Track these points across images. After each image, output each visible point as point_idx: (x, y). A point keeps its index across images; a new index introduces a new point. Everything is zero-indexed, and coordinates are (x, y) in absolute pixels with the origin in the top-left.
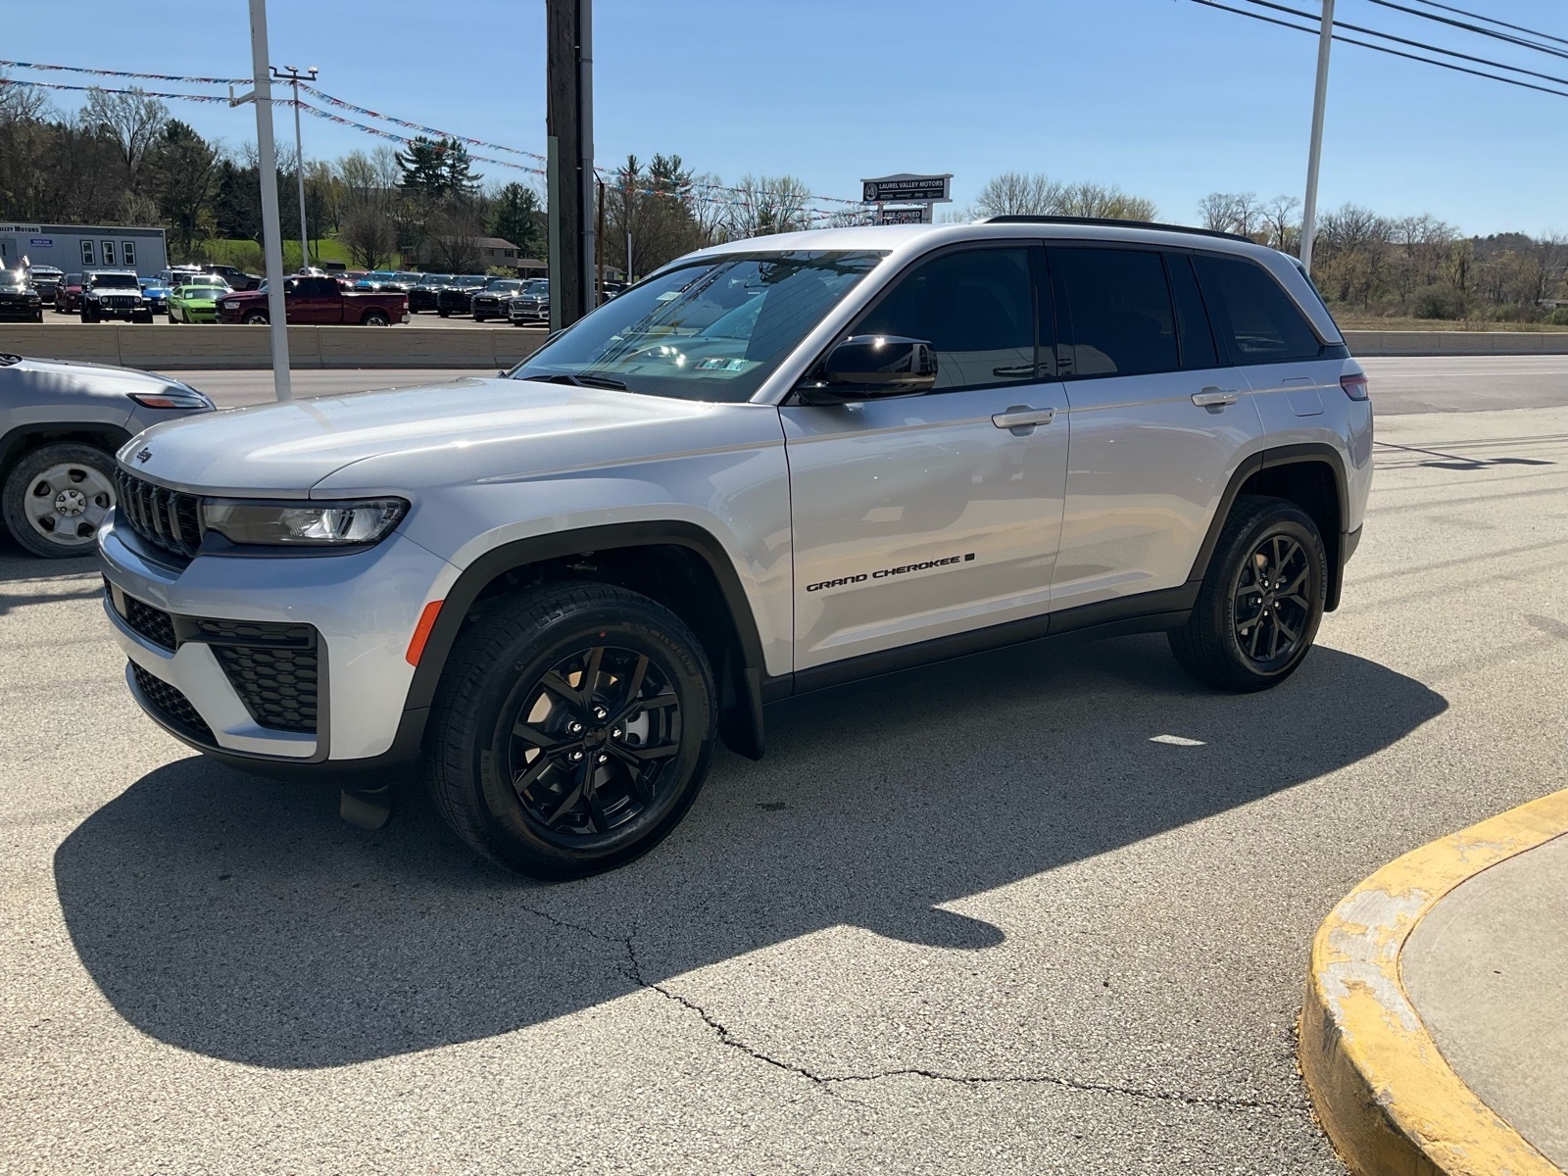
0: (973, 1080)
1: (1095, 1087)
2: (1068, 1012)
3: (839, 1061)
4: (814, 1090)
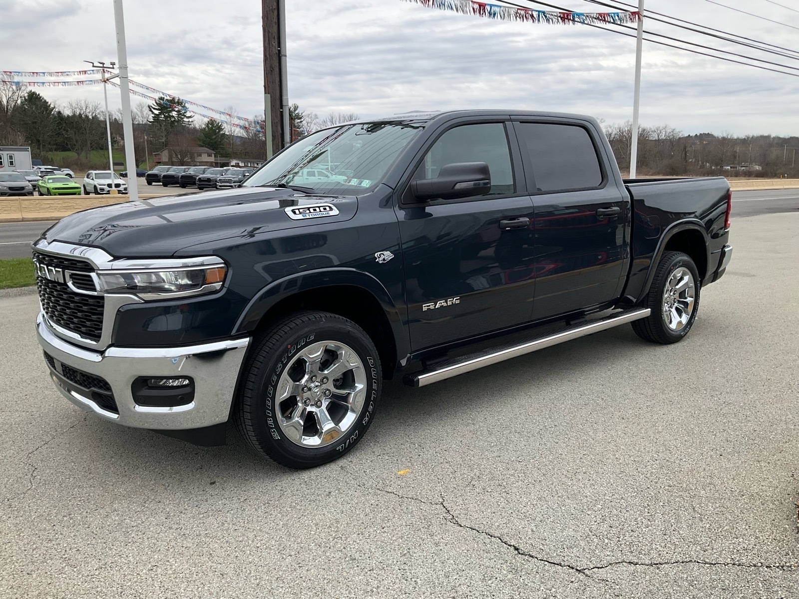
0: (656, 564)
1: (718, 564)
2: (684, 526)
3: (584, 560)
4: (579, 575)
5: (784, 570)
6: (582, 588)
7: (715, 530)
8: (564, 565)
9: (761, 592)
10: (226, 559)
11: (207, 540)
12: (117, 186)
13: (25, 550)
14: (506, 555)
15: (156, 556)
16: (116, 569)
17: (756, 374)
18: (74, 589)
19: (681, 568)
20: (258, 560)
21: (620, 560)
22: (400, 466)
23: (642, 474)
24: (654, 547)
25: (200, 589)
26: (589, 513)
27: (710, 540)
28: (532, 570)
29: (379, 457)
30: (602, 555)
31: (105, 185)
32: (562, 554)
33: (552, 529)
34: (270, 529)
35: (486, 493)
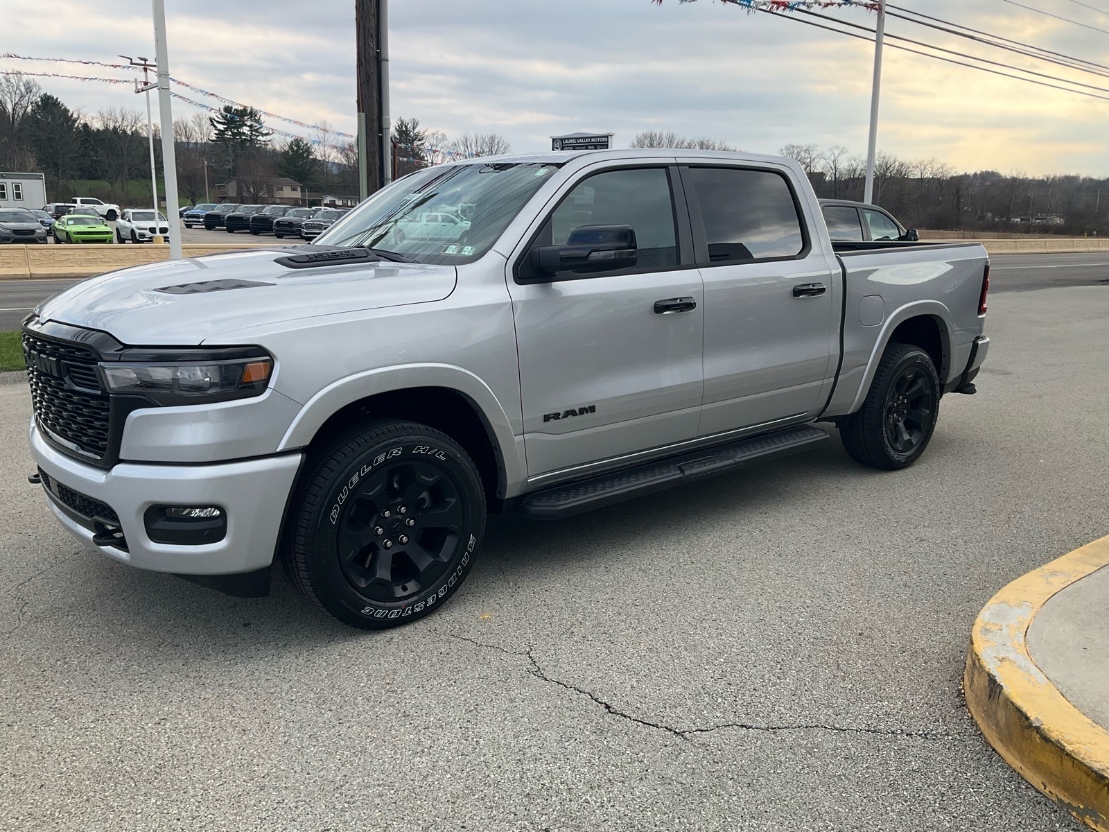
0: (773, 729)
1: (849, 730)
2: (820, 686)
3: (687, 722)
4: (676, 739)
5: (927, 738)
6: (676, 753)
7: (857, 691)
8: (661, 727)
9: (891, 762)
10: (251, 713)
11: (232, 690)
12: (163, 230)
13: (7, 699)
14: (593, 714)
15: (166, 708)
16: (116, 721)
18: (62, 744)
19: (802, 733)
20: (290, 714)
21: (730, 723)
22: (485, 608)
23: (785, 624)
24: (776, 709)
25: (215, 746)
26: (708, 667)
27: (847, 702)
28: (621, 731)
30: (710, 716)
31: (146, 229)
32: (661, 714)
33: (657, 685)
34: (310, 680)
35: (586, 642)
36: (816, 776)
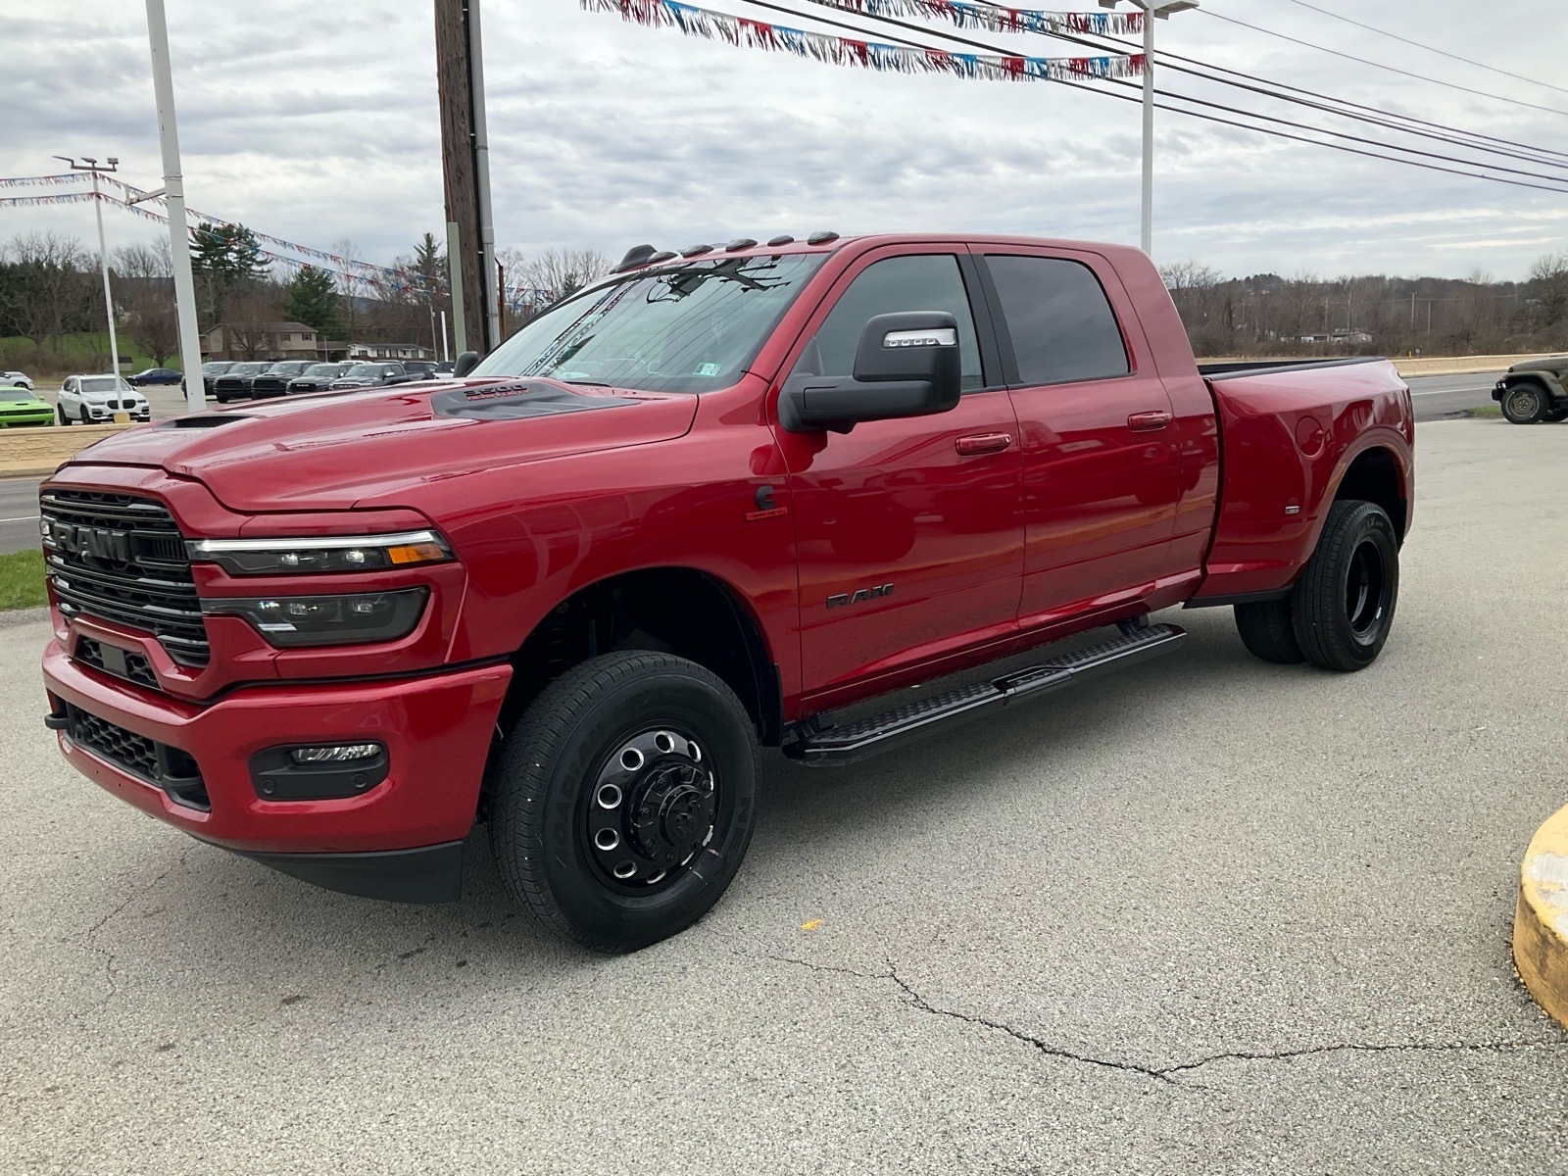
0: (1284, 1055)
1: (1389, 1047)
2: (1322, 990)
3: (1160, 1056)
4: (1156, 1082)
5: (1501, 1051)
6: (1165, 1102)
7: (1376, 992)
8: (1128, 1067)
9: (1468, 1089)
10: (520, 1094)
11: (478, 1063)
12: (129, 404)
13: (137, 1104)
14: (1023, 1056)
15: (389, 1099)
16: (320, 1124)
17: (1409, 722)
18: (250, 1165)
19: (1327, 1059)
20: (580, 1092)
21: (1221, 1053)
22: (803, 915)
23: (1237, 906)
24: (1276, 1027)
25: (485, 1148)
26: (1155, 976)
27: (1369, 1009)
28: (1073, 1077)
29: (761, 901)
30: (1190, 1046)
31: (103, 404)
32: (1120, 1049)
33: (1095, 1007)
34: (588, 1038)
35: (969, 953)
36: (1373, 1116)
